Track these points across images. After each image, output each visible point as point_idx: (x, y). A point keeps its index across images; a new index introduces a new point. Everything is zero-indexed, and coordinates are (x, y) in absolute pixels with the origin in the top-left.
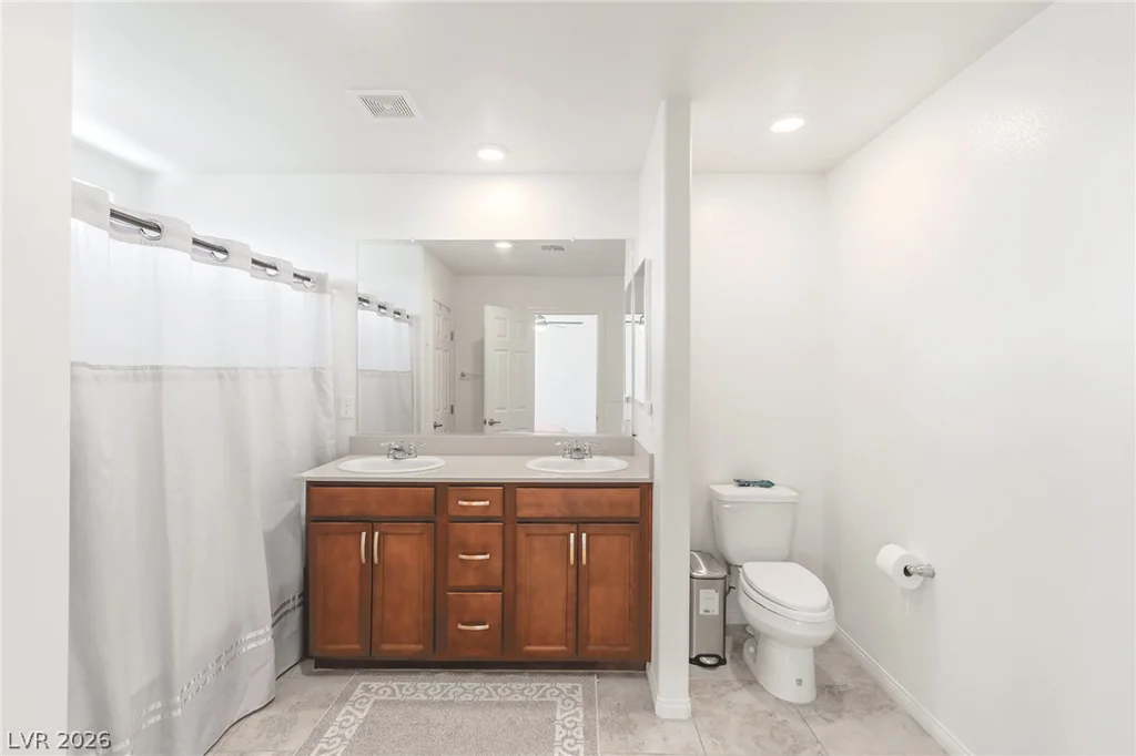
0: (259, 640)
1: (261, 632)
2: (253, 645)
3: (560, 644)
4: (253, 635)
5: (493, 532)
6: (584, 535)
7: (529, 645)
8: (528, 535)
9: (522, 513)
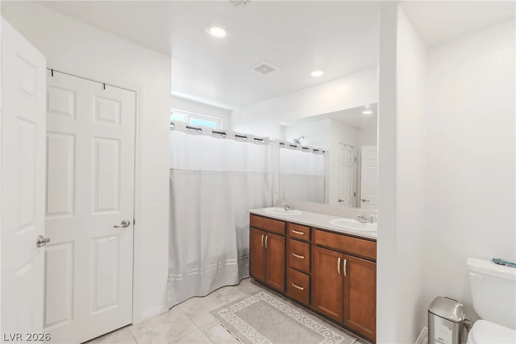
0: (233, 263)
1: (234, 260)
2: (231, 264)
3: (336, 313)
4: (230, 260)
5: (305, 248)
6: (345, 261)
7: (321, 305)
8: (320, 253)
9: (318, 242)
